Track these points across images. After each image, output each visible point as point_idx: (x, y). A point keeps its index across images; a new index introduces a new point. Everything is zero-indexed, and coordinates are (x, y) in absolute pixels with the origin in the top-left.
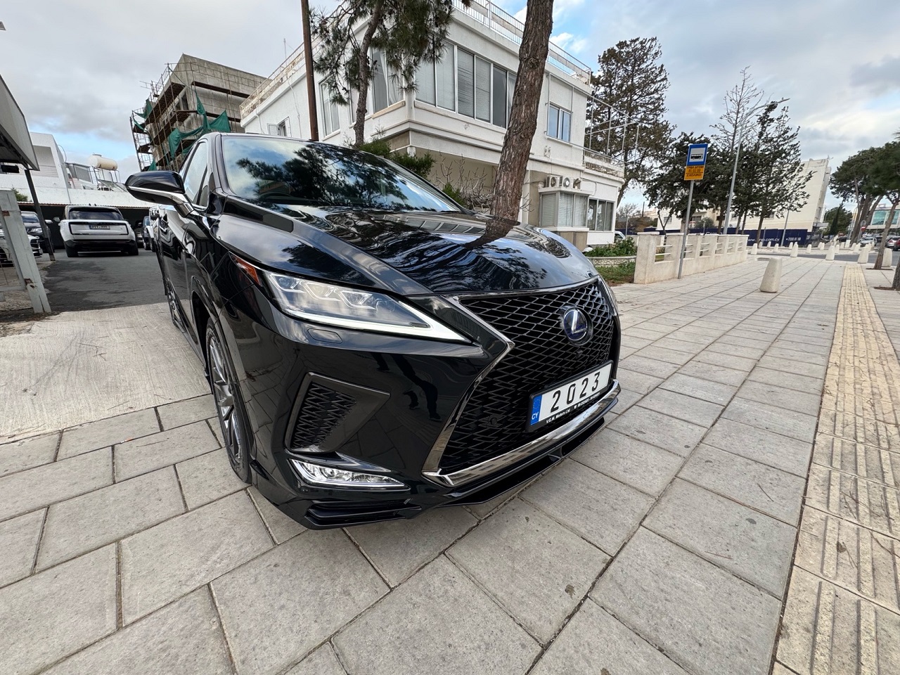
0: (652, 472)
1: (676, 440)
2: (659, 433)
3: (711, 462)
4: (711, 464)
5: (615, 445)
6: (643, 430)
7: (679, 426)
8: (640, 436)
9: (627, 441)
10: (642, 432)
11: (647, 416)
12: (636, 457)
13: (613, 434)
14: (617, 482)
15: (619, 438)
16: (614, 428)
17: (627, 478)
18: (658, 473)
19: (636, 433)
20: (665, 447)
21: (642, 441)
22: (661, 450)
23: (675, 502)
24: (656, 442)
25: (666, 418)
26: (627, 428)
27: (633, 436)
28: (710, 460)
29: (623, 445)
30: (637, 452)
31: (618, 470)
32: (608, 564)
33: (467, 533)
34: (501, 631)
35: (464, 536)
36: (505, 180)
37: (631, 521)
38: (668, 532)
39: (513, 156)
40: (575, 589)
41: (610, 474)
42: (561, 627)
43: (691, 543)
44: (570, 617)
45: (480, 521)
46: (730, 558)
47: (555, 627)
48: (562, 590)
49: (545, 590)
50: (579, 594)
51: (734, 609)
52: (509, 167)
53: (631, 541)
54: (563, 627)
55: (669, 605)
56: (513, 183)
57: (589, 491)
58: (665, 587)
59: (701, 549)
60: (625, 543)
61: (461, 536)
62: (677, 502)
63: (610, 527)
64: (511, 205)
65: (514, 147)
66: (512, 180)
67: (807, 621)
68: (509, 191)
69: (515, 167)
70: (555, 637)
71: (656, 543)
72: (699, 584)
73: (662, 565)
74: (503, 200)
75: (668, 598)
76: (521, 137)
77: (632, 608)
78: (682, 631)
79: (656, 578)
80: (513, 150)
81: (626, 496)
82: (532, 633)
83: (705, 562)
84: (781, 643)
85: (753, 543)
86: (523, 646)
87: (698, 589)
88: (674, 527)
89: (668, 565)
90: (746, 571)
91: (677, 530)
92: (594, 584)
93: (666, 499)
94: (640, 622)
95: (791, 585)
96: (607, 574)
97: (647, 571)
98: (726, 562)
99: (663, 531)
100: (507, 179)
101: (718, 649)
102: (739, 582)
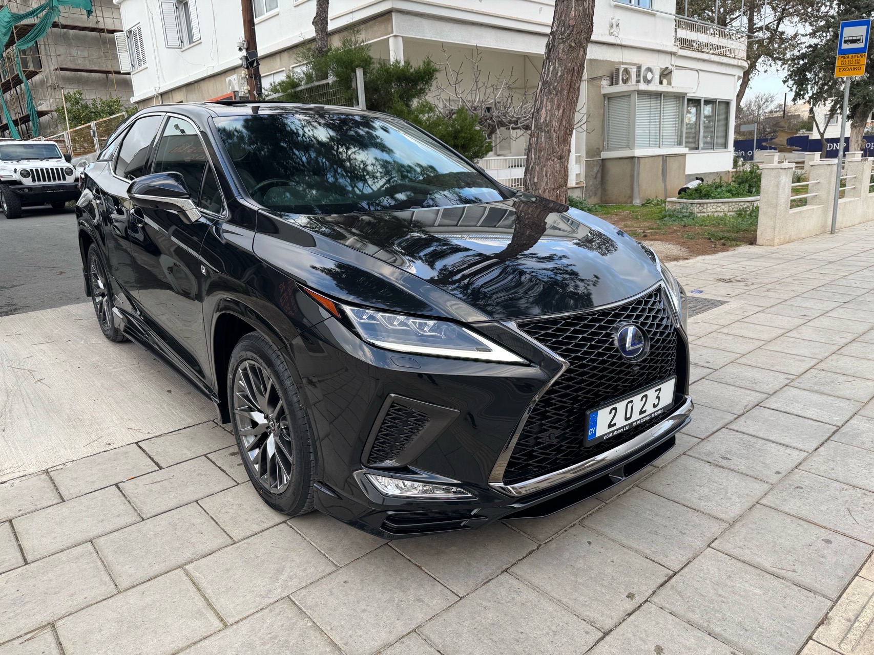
0: (731, 499)
1: (766, 466)
2: (747, 458)
3: (802, 488)
4: (801, 490)
5: (692, 473)
6: (729, 456)
7: (774, 451)
8: (724, 463)
9: (708, 469)
10: (727, 458)
11: (738, 440)
12: (715, 484)
13: (692, 460)
14: (689, 510)
15: (698, 465)
16: (694, 455)
17: (702, 505)
18: (737, 500)
19: (720, 460)
20: (751, 473)
21: (726, 468)
22: (746, 477)
23: (750, 526)
24: (743, 468)
25: (760, 441)
26: (710, 454)
27: (716, 462)
28: (801, 486)
29: (703, 472)
30: (717, 479)
31: (692, 499)
32: (670, 578)
33: (527, 555)
34: (567, 624)
35: (524, 558)
36: (548, 108)
37: (699, 543)
38: (737, 552)
39: (559, 74)
40: (636, 596)
41: (683, 502)
42: (621, 621)
43: (758, 560)
44: (629, 615)
45: (540, 545)
46: (794, 571)
47: (616, 620)
48: (624, 596)
49: (607, 597)
50: (638, 600)
51: (785, 607)
52: (555, 89)
53: (697, 559)
54: (623, 621)
55: (724, 606)
56: (561, 111)
57: (657, 518)
58: (723, 593)
59: (767, 565)
60: (690, 561)
61: (521, 558)
62: (753, 526)
63: (676, 549)
64: (559, 144)
65: (560, 60)
66: (558, 108)
67: (851, 615)
68: (555, 124)
69: (562, 89)
70: (616, 627)
71: (721, 561)
72: (757, 591)
73: (724, 577)
74: (546, 138)
75: (725, 600)
76: (570, 46)
77: (689, 607)
78: (732, 622)
79: (716, 587)
80: (560, 65)
81: (698, 522)
82: (595, 625)
83: (768, 575)
84: (820, 628)
85: (822, 560)
86: (587, 633)
87: (755, 594)
88: (743, 547)
89: (731, 577)
90: (806, 580)
91: (746, 551)
92: (654, 592)
93: (741, 523)
94: (695, 617)
95: (848, 590)
96: (668, 585)
97: (708, 582)
98: (789, 574)
99: (731, 552)
100: (552, 107)
101: (762, 633)
102: (797, 588)
